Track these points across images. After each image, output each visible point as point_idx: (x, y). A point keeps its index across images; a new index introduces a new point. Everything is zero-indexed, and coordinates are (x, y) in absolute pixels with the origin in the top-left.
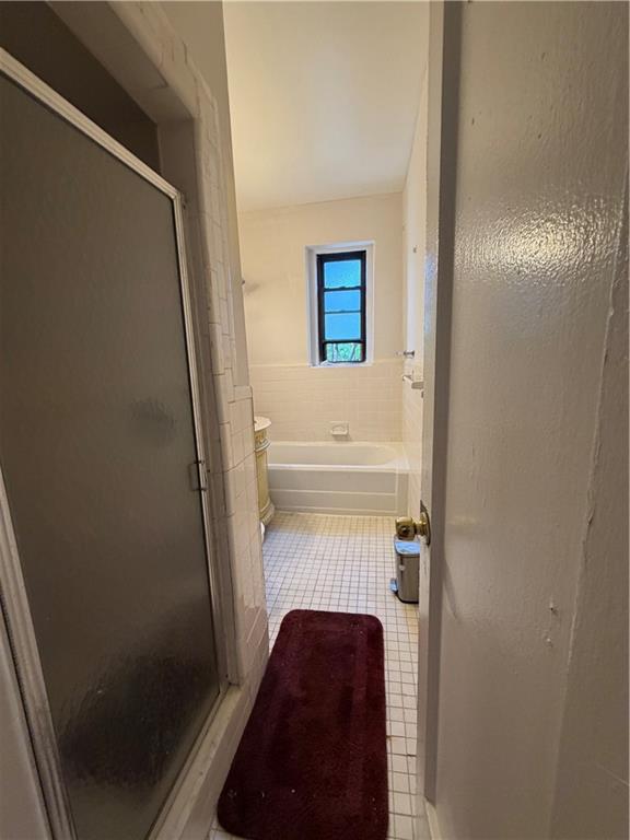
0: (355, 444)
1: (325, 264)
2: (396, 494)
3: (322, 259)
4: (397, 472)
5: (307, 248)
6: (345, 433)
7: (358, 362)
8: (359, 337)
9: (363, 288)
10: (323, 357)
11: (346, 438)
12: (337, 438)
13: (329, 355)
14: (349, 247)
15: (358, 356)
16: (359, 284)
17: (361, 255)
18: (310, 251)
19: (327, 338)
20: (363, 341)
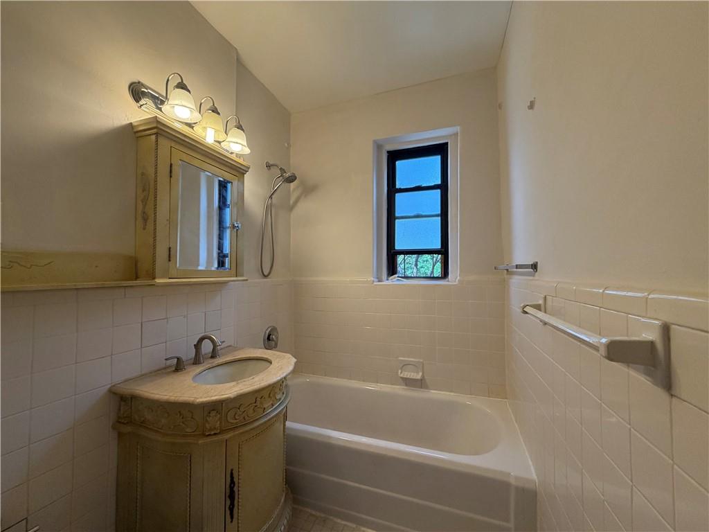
0: (434, 394)
1: (398, 163)
2: (511, 525)
3: (395, 156)
4: (513, 481)
5: (375, 142)
6: (419, 376)
7: (437, 278)
8: (438, 246)
9: (443, 187)
10: (392, 270)
11: (420, 384)
12: (408, 382)
13: (400, 268)
14: (428, 139)
15: (438, 271)
16: (439, 182)
17: (440, 150)
18: (378, 146)
19: (398, 247)
20: (444, 251)
